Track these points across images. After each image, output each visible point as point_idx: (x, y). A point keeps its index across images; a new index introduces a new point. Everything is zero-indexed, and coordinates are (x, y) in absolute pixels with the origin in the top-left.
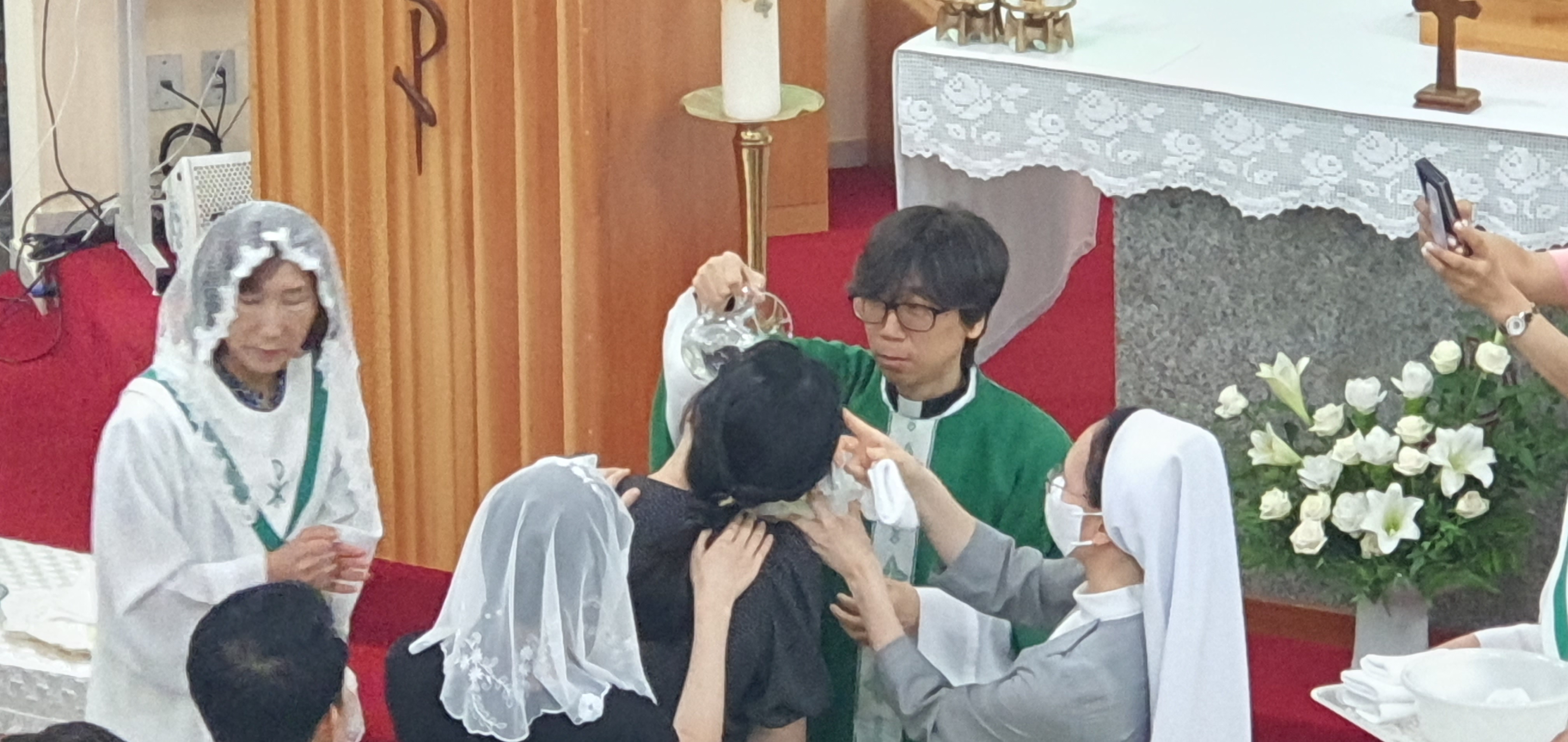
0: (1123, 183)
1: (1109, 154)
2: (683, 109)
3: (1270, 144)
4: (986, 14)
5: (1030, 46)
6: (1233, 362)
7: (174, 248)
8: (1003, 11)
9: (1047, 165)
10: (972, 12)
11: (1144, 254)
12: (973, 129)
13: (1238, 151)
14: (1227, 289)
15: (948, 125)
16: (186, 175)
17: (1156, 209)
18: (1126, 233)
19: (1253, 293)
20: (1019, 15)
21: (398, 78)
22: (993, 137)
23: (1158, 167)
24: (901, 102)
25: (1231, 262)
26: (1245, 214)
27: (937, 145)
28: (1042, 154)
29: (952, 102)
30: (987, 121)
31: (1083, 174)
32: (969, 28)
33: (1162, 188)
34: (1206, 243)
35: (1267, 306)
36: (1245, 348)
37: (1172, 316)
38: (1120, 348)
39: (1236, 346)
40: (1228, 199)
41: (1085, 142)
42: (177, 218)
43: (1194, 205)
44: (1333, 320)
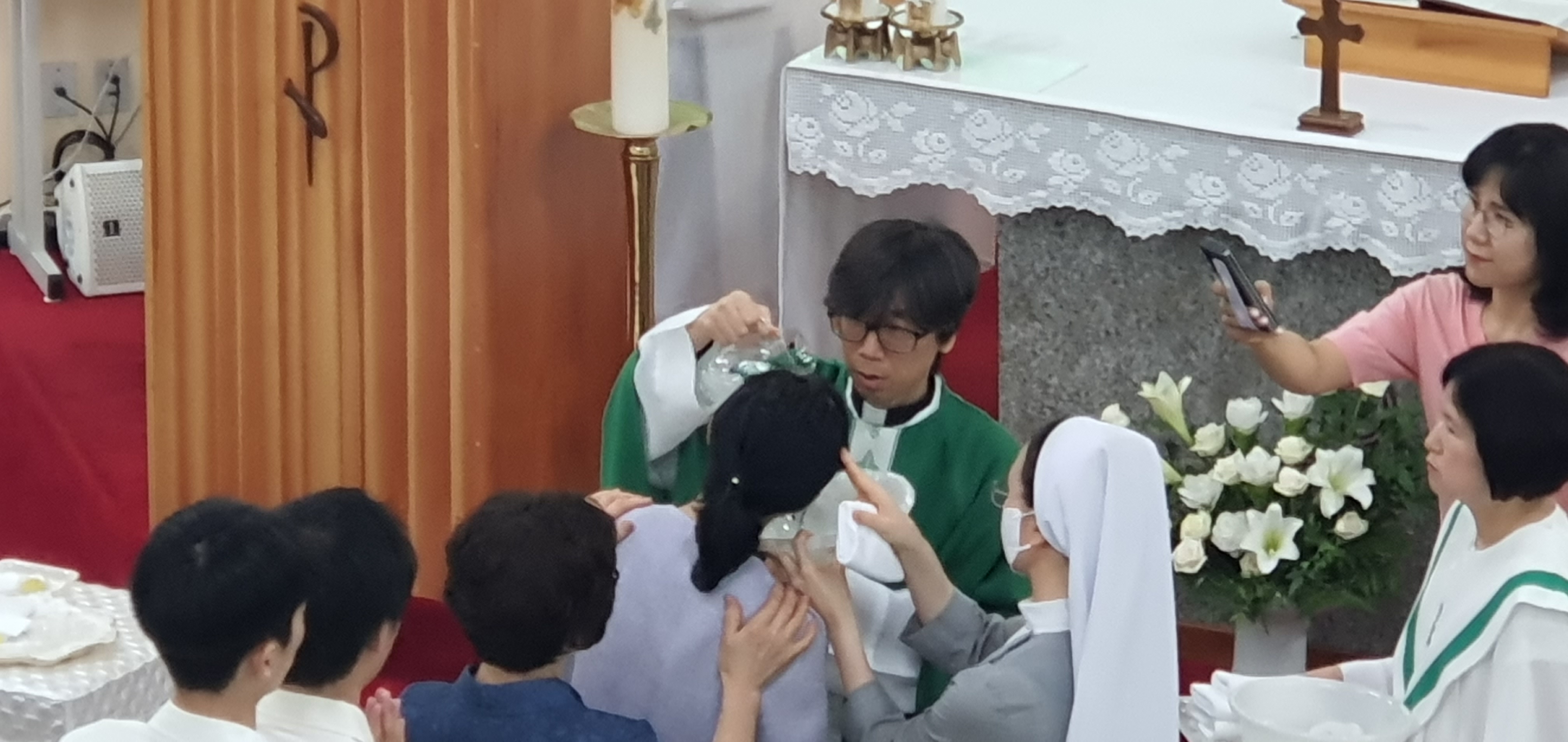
0: (1008, 202)
1: (994, 172)
2: (573, 123)
3: (1154, 164)
4: (874, 32)
5: (918, 64)
6: (1116, 382)
7: (66, 254)
8: (891, 30)
9: (934, 183)
10: (860, 30)
11: (1029, 273)
12: (861, 146)
13: (1123, 172)
14: (1110, 307)
15: (835, 142)
16: (79, 182)
17: (1041, 227)
18: (1011, 250)
19: (1136, 311)
20: (907, 34)
21: (289, 90)
22: (879, 155)
23: (1044, 187)
24: (788, 119)
25: (1115, 282)
26: (1129, 234)
27: (823, 161)
28: (928, 172)
29: (839, 119)
30: (874, 139)
31: (969, 192)
32: (857, 46)
33: (1047, 207)
34: (1091, 262)
35: (1150, 326)
36: (1128, 366)
37: (1055, 335)
38: (1003, 366)
39: (1118, 365)
40: (1113, 219)
41: (972, 160)
42: (70, 224)
43: (1079, 224)
44: (1215, 340)
